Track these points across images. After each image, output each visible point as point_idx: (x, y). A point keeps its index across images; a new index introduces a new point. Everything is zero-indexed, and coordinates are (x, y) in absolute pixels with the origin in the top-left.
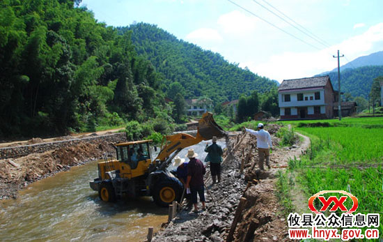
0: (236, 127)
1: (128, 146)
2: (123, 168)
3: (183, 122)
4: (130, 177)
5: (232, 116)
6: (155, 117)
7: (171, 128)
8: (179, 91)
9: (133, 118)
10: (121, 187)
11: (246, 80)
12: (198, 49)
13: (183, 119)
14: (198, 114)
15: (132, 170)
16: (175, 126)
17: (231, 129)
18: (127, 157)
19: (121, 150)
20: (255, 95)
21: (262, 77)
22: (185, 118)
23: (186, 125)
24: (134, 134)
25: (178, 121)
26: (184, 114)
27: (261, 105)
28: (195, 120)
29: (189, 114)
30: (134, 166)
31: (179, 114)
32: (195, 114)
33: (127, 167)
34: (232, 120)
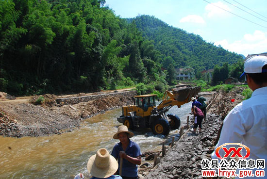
0: (212, 88)
1: (142, 98)
2: (139, 110)
3: (173, 84)
4: (143, 116)
5: (209, 81)
6: (155, 80)
7: (166, 88)
8: (171, 63)
9: (140, 81)
10: (137, 122)
11: (219, 54)
12: (184, 32)
13: (173, 82)
14: (184, 79)
15: (144, 112)
16: (168, 87)
17: (208, 90)
18: (141, 104)
19: (138, 99)
20: (226, 65)
21: (232, 52)
22: (175, 82)
23: (175, 86)
24: (142, 91)
25: (170, 84)
26: (174, 79)
27: (230, 73)
28: (182, 83)
29: (178, 79)
30: (145, 110)
31: (170, 79)
32: (181, 79)
33: (141, 110)
34: (208, 84)
